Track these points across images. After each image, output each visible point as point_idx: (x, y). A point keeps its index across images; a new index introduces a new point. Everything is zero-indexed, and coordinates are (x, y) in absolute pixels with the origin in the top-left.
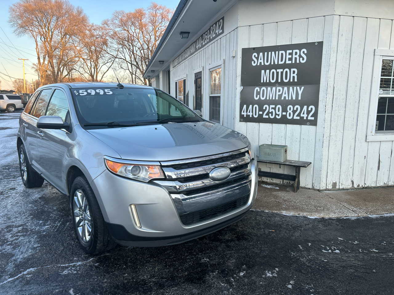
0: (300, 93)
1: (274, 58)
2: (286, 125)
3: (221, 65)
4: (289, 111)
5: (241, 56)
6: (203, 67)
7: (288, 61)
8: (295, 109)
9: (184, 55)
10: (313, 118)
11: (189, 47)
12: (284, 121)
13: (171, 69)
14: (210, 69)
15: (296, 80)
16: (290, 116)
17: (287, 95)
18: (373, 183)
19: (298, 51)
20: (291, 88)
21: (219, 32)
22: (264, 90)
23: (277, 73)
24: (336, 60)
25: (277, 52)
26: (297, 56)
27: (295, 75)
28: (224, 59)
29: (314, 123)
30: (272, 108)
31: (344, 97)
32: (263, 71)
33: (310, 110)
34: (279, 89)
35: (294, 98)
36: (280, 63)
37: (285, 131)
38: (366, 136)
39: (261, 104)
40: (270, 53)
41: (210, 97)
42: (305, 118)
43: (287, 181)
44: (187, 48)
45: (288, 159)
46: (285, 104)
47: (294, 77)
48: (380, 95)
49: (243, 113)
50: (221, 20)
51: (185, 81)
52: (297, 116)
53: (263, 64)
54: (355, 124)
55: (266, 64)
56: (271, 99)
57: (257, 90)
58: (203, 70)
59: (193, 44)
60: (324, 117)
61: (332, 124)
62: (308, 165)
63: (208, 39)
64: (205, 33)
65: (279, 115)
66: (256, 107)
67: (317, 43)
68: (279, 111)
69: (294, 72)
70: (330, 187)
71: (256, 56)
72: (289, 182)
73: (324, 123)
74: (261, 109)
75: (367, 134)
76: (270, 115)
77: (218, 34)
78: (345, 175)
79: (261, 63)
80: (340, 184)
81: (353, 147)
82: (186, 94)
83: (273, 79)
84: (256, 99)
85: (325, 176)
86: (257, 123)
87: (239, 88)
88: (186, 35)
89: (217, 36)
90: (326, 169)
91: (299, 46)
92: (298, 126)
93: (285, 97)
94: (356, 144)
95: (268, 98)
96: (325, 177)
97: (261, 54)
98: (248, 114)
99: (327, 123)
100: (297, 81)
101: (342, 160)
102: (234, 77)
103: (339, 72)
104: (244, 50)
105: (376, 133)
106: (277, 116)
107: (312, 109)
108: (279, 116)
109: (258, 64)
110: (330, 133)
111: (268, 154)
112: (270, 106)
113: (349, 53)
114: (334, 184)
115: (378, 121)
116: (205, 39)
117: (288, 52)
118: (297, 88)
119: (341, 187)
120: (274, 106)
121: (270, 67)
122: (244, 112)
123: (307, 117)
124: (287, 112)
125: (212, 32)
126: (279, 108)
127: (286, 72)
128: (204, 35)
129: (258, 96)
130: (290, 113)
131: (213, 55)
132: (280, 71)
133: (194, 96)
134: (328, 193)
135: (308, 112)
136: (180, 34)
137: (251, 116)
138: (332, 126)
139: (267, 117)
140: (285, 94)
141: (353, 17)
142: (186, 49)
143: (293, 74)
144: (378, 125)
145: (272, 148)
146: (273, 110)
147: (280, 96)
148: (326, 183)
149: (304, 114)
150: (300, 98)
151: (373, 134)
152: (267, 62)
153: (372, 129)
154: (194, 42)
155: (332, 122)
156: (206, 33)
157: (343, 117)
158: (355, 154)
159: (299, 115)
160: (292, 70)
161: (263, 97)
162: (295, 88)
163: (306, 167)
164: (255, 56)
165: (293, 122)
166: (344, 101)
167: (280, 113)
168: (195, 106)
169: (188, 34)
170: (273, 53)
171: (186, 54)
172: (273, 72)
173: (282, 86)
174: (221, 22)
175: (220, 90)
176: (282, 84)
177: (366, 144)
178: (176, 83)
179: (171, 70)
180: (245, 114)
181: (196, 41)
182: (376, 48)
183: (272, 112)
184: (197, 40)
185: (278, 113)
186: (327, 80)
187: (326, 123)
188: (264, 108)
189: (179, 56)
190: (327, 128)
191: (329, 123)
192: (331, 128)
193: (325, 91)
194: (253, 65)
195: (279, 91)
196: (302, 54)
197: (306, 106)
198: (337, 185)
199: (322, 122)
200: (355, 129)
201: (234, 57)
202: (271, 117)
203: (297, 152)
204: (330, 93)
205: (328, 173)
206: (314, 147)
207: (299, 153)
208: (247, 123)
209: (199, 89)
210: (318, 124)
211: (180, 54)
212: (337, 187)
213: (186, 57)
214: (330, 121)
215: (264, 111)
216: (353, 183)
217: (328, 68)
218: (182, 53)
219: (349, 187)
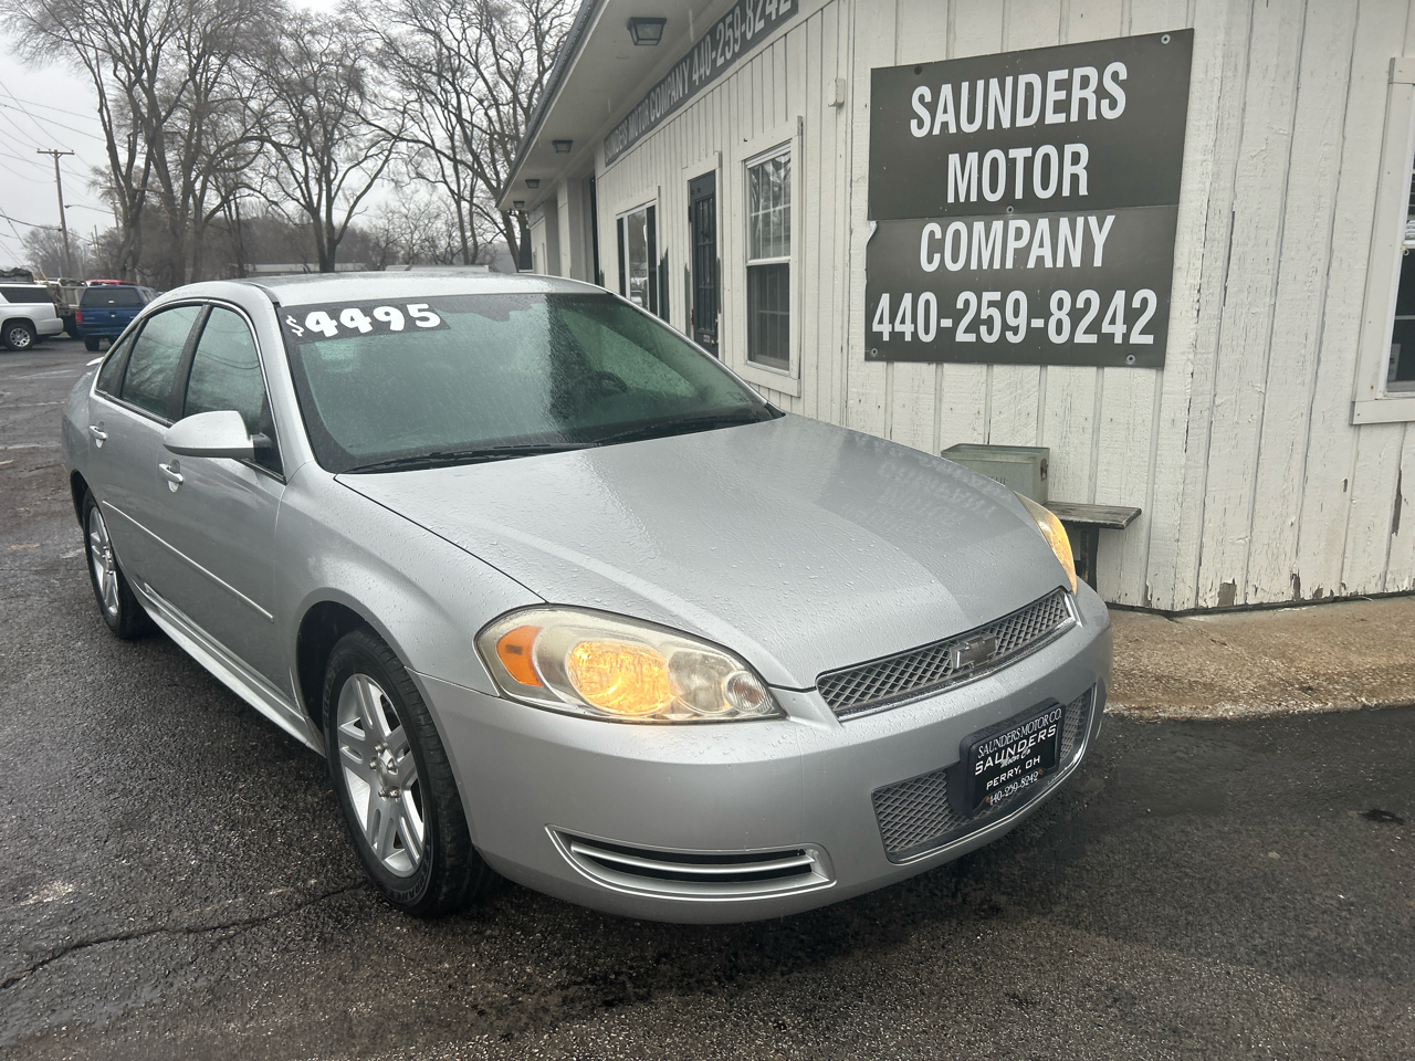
0: (1100, 239)
1: (999, 103)
2: (1043, 369)
3: (788, 141)
4: (1057, 314)
5: (868, 101)
6: (721, 155)
7: (1054, 113)
8: (1080, 304)
9: (647, 113)
10: (1149, 339)
11: (663, 81)
12: (1037, 352)
13: (600, 170)
14: (745, 161)
15: (1083, 191)
16: (1059, 331)
17: (1047, 252)
18: (1374, 581)
19: (1091, 72)
20: (1064, 223)
21: (777, 10)
22: (957, 233)
23: (1011, 163)
24: (1245, 104)
25: (1009, 80)
26: (1089, 94)
27: (1080, 170)
28: (800, 118)
29: (1153, 357)
30: (991, 304)
31: (1272, 250)
32: (954, 159)
33: (1138, 306)
34: (1017, 228)
35: (1076, 262)
36: (1021, 122)
37: (1042, 394)
38: (1353, 403)
39: (946, 287)
40: (980, 84)
41: (750, 269)
42: (1118, 340)
44: (659, 85)
45: (1053, 500)
46: (1039, 285)
47: (1075, 178)
48: (1409, 242)
49: (876, 328)
51: (651, 211)
52: (1087, 331)
53: (952, 129)
54: (1311, 358)
55: (967, 128)
56: (985, 267)
57: (932, 233)
58: (721, 166)
59: (678, 65)
60: (1193, 334)
61: (1221, 358)
62: (1129, 521)
63: (735, 41)
64: (723, 20)
65: (1015, 330)
66: (927, 303)
67: (1168, 37)
68: (1016, 314)
69: (1076, 158)
71: (928, 99)
73: (1191, 356)
74: (947, 309)
75: (1354, 394)
76: (983, 329)
77: (774, 17)
78: (1270, 556)
79: (945, 125)
80: (1251, 590)
81: (1300, 449)
82: (658, 263)
83: (993, 189)
84: (929, 268)
85: (1193, 559)
86: (934, 365)
87: (865, 230)
88: (649, 31)
89: (771, 25)
90: (1196, 534)
91: (1097, 53)
92: (1093, 370)
93: (1040, 259)
94: (1312, 435)
95: (974, 266)
97: (946, 90)
98: (896, 330)
99: (1205, 356)
100: (1086, 193)
101: (1257, 496)
102: (841, 183)
103: (1254, 153)
104: (877, 74)
105: (1389, 389)
106: (1009, 335)
107: (1145, 301)
108: (1016, 333)
109: (936, 131)
110: (1215, 395)
112: (984, 294)
113: (1292, 74)
114: (1228, 590)
115: (1399, 346)
116: (727, 43)
117: (1054, 76)
118: (1086, 223)
119: (1252, 601)
120: (996, 296)
121: (982, 142)
122: (881, 322)
123: (1126, 336)
124: (1047, 315)
125: (750, 13)
126: (1017, 302)
127: (1047, 158)
128: (721, 26)
129: (937, 257)
130: (1059, 323)
132: (1020, 154)
133: (690, 268)
134: (1207, 625)
135: (1131, 316)
136: (629, 29)
137: (908, 338)
138: (1223, 365)
139: (971, 338)
140: (1041, 245)
142: (654, 89)
143: (1073, 167)
144: (1396, 361)
145: (991, 458)
146: (995, 312)
147: (1022, 255)
148: (1198, 588)
149: (1113, 322)
150: (1098, 262)
151: (1380, 396)
152: (971, 120)
153: (1377, 374)
154: (684, 60)
155: (1224, 350)
156: (729, 20)
157: (1264, 332)
158: (1309, 474)
159: (1094, 327)
160: (1069, 149)
161: (955, 259)
162: (1080, 221)
163: (1122, 528)
164: (921, 98)
165: (1071, 355)
166: (1270, 266)
167: (1022, 321)
168: (692, 307)
169: (660, 26)
170: (994, 83)
171: (654, 108)
172: (995, 162)
173: (1029, 216)
175: (788, 238)
176: (1030, 207)
177: (1351, 432)
178: (620, 222)
179: (599, 174)
180: (885, 329)
181: (690, 55)
182: (1397, 55)
183: (991, 318)
184: (693, 49)
185: (1011, 321)
186: (1208, 185)
187: (1199, 356)
188: (960, 305)
189: (627, 118)
190: (1203, 377)
191: (1211, 356)
192: (1220, 373)
193: (1200, 231)
194: (917, 133)
195: (1019, 234)
196: (1110, 85)
197: (1124, 292)
198: (1238, 592)
199: (1183, 353)
200: (1309, 377)
201: (839, 106)
202: (987, 339)
203: (1086, 473)
204: (1217, 236)
205: (1204, 549)
206: (1154, 449)
207: (1093, 477)
208: (896, 364)
209: (707, 242)
210: (1167, 361)
211: (633, 112)
212: (1239, 601)
213: (653, 119)
214: (1212, 349)
215: (958, 316)
216: (1297, 585)
217: (1213, 137)
218: (639, 105)
219: (1282, 599)
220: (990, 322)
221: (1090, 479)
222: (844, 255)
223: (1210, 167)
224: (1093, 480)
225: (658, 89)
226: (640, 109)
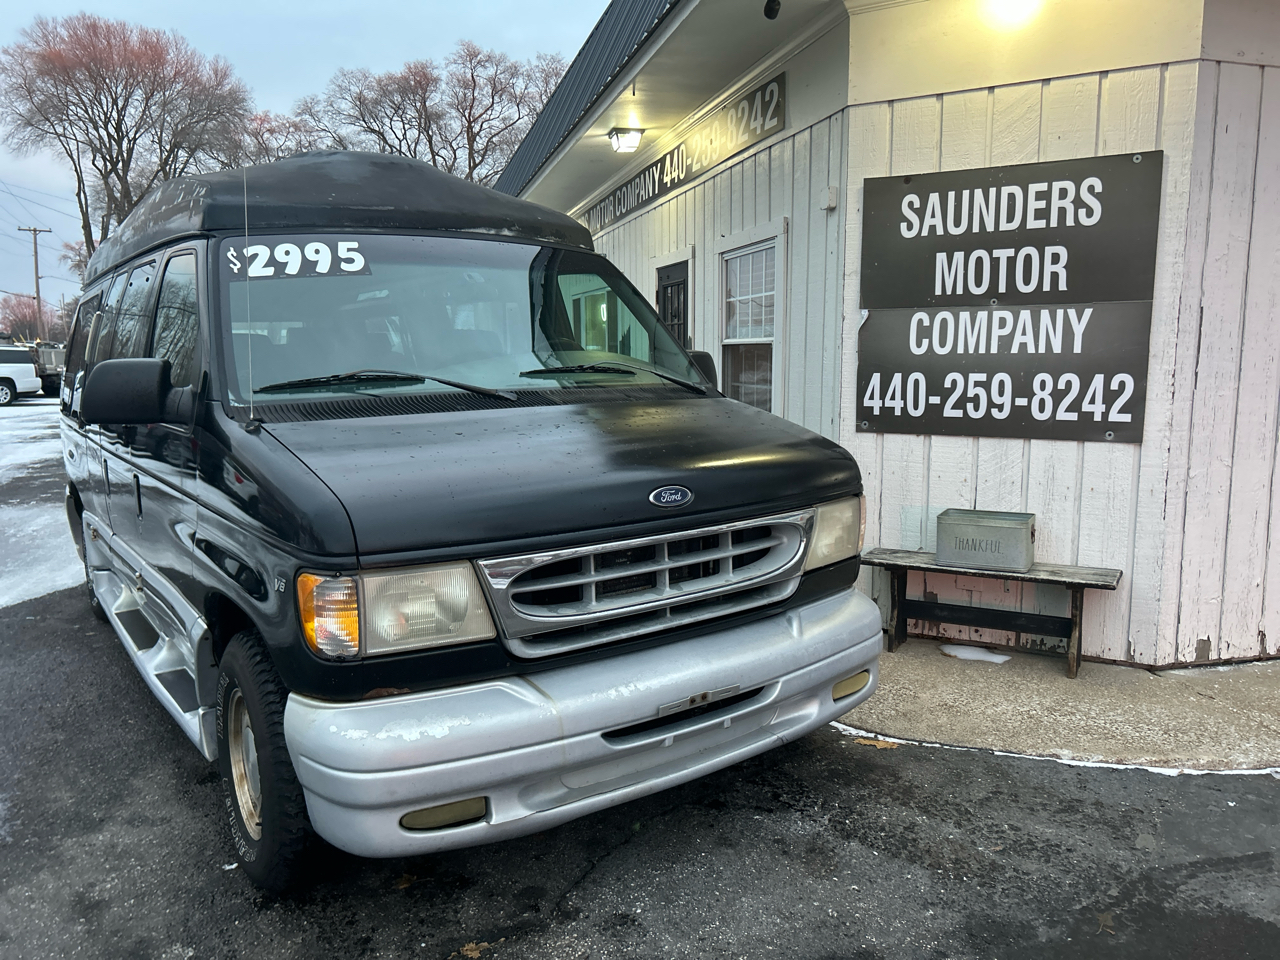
0: (1079, 329)
1: (983, 210)
2: (1027, 442)
3: (773, 238)
4: (1039, 394)
5: (861, 206)
6: (694, 246)
7: (1035, 219)
8: (1061, 386)
9: (612, 208)
10: (1127, 418)
11: (630, 182)
12: (1021, 427)
14: (723, 253)
15: (1063, 286)
16: (1042, 409)
17: (1029, 339)
19: (1070, 185)
20: (1045, 314)
22: (944, 322)
23: (995, 262)
24: (1209, 214)
25: (993, 191)
26: (1068, 204)
27: (1060, 269)
28: (785, 219)
29: (1131, 434)
30: (977, 384)
31: (1235, 342)
32: (941, 257)
33: (1117, 388)
34: (1000, 318)
35: (1057, 348)
36: (1004, 226)
37: (1025, 464)
39: (935, 370)
40: (966, 194)
41: (724, 346)
42: (1098, 418)
43: (1034, 637)
44: (625, 185)
45: (1040, 561)
46: (1023, 371)
47: (1055, 276)
49: (867, 403)
50: (774, 86)
52: (1068, 410)
53: (940, 231)
55: (953, 231)
56: (971, 351)
57: (920, 321)
58: (694, 257)
59: (648, 169)
60: (1169, 413)
61: (1194, 435)
62: (1118, 582)
64: (700, 132)
65: (1000, 408)
66: (917, 382)
67: (1140, 157)
68: (1001, 393)
69: (1056, 259)
70: (1189, 656)
72: (1042, 640)
73: (1167, 434)
74: (935, 388)
76: (970, 406)
78: (1239, 614)
79: (933, 228)
80: (1223, 646)
81: (1263, 516)
82: (620, 338)
83: (978, 283)
84: (916, 351)
85: (1173, 617)
86: (922, 437)
89: (756, 138)
90: (1175, 594)
91: (1075, 170)
92: (1073, 445)
93: (1023, 346)
94: (1273, 504)
95: (960, 350)
96: (1173, 620)
97: (934, 198)
98: (886, 405)
99: (1180, 434)
100: (1066, 289)
101: (1227, 559)
102: (831, 275)
103: (1217, 257)
104: (869, 183)
107: (1122, 385)
108: (1001, 410)
109: (925, 233)
110: (1189, 469)
111: (970, 543)
112: (970, 375)
113: (1249, 189)
114: (1204, 646)
117: (1034, 188)
118: (1066, 319)
119: (1225, 656)
120: (982, 377)
121: (967, 243)
122: (872, 398)
123: (1105, 415)
124: (1030, 395)
126: (1002, 383)
127: (1028, 258)
128: (697, 136)
129: (925, 342)
130: (1042, 402)
131: (736, 206)
132: (1003, 254)
135: (1110, 397)
137: (898, 412)
138: (1195, 442)
139: (959, 413)
140: (1024, 333)
141: (1263, 67)
142: (620, 188)
143: (1054, 266)
146: (981, 392)
148: (1177, 643)
149: (1092, 401)
150: (1077, 349)
152: (957, 224)
154: (655, 164)
155: (1195, 429)
157: (1230, 413)
158: (1271, 539)
159: (1075, 406)
160: (1049, 251)
161: (943, 344)
162: (1060, 313)
163: (1114, 589)
164: (911, 204)
165: (1054, 431)
166: (1234, 355)
167: (1007, 399)
169: (639, 136)
170: (978, 193)
171: (620, 204)
172: (979, 261)
173: (1012, 307)
174: (772, 92)
176: (1013, 299)
178: (576, 302)
180: (875, 404)
181: (661, 161)
183: (977, 396)
184: (665, 156)
185: (997, 400)
186: (1179, 284)
187: (1174, 433)
188: (948, 384)
189: (588, 212)
190: (1178, 452)
191: (1184, 433)
192: (1193, 449)
193: (1173, 323)
194: (907, 234)
195: (1003, 323)
196: (1086, 196)
197: (1102, 376)
198: (1212, 647)
199: (1160, 431)
200: (1269, 453)
201: (831, 210)
202: (973, 414)
203: (1069, 537)
204: (1188, 328)
205: (1183, 609)
206: (1133, 516)
207: (1076, 540)
208: (886, 436)
209: (676, 321)
210: (1145, 438)
211: (595, 206)
212: (1213, 656)
213: (618, 214)
214: (1187, 427)
215: (945, 395)
216: (1263, 641)
217: (1183, 242)
218: (601, 201)
219: (1250, 654)
220: (976, 400)
221: (1073, 542)
222: (836, 339)
223: (1181, 269)
224: (1076, 543)
225: (624, 189)
226: (602, 204)
